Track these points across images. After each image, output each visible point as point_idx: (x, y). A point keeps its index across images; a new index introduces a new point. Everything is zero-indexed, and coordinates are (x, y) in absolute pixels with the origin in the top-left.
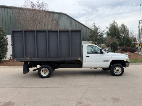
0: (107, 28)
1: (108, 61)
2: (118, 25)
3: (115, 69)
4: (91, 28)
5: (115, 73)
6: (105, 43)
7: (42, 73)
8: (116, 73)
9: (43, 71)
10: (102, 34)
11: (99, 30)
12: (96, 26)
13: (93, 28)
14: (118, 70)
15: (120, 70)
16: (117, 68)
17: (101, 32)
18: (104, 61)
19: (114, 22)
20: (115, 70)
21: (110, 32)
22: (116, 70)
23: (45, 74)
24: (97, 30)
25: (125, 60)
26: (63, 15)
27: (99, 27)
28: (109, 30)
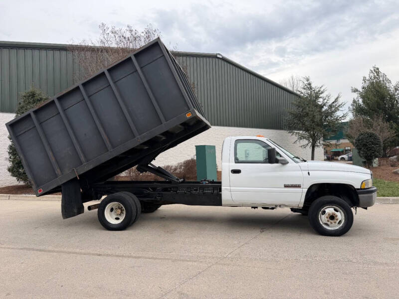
0: (355, 91)
1: (299, 186)
2: (390, 82)
3: (324, 212)
4: (299, 93)
5: (325, 226)
6: (349, 137)
7: (111, 215)
8: (326, 224)
9: (112, 210)
10: (333, 109)
11: (321, 96)
12: (313, 86)
13: (304, 93)
14: (332, 217)
15: (340, 216)
16: (330, 210)
17: (330, 102)
18: (286, 186)
19: (377, 71)
20: (323, 216)
21: (363, 102)
22: (326, 215)
23: (117, 219)
24: (317, 97)
25: (357, 186)
26: (214, 59)
27: (322, 90)
28: (363, 97)
